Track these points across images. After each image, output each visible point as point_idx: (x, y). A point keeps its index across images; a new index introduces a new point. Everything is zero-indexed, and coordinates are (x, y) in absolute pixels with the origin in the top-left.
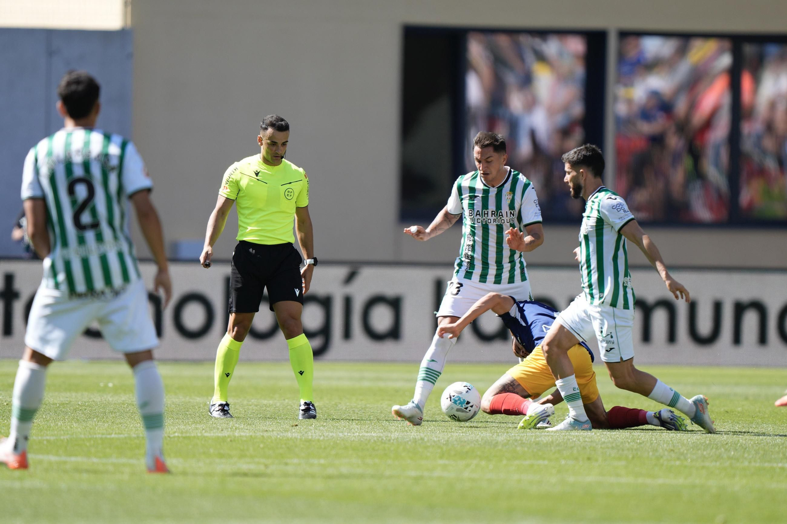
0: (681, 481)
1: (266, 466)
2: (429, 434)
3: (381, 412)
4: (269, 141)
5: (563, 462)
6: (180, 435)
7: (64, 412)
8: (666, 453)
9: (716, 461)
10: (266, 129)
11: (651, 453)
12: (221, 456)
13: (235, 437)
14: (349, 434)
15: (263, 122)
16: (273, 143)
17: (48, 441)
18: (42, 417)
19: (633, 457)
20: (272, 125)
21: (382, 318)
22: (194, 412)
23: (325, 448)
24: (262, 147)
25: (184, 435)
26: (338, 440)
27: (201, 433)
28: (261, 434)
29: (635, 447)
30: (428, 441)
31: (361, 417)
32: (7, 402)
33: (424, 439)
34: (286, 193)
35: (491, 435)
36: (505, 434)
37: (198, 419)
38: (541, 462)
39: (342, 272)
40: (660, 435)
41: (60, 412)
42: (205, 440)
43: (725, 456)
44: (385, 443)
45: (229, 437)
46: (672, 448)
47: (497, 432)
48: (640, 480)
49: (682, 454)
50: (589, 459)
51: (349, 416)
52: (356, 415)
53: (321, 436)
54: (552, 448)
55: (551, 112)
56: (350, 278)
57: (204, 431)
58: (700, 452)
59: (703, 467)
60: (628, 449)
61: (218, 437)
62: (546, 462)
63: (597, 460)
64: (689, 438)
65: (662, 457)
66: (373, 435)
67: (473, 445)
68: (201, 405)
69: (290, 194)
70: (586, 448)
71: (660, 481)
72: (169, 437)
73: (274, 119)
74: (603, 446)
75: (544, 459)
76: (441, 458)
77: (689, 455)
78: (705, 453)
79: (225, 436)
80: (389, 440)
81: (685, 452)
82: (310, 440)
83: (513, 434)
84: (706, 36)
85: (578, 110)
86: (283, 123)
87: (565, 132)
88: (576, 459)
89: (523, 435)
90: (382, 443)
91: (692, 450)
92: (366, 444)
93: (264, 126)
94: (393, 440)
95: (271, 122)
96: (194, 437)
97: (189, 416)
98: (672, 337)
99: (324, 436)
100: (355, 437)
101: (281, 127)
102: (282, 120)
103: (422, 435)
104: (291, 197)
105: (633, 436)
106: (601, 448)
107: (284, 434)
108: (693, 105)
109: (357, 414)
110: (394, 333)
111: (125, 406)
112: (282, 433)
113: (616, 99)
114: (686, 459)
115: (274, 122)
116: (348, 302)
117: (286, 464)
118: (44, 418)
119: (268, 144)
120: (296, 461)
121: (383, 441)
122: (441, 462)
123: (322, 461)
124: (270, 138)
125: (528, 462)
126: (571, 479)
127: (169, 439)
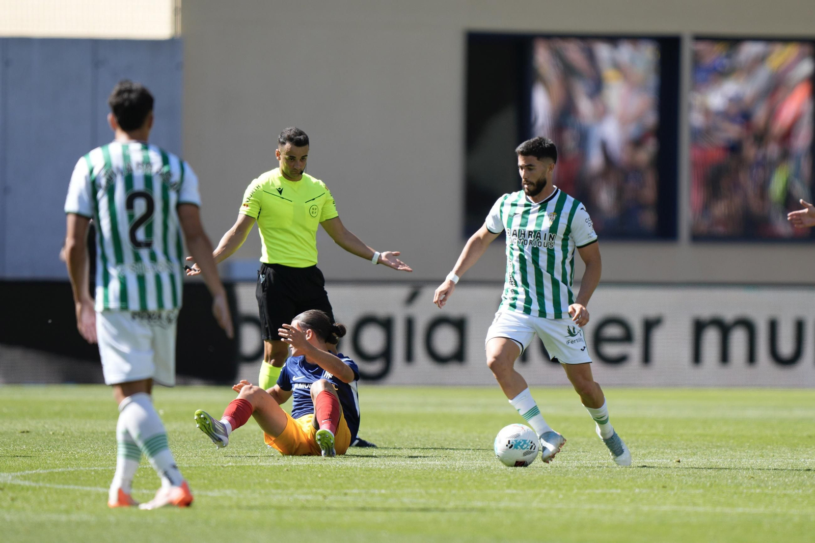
0: (761, 509)
1: (325, 497)
2: (495, 462)
3: (445, 440)
4: (287, 156)
5: (637, 490)
6: (234, 465)
7: (112, 441)
8: (746, 481)
9: (798, 489)
10: (284, 143)
11: (730, 481)
12: (277, 486)
13: (292, 466)
14: (411, 463)
15: (281, 136)
16: (291, 158)
17: (96, 472)
18: (90, 447)
19: (711, 485)
20: (290, 139)
21: (445, 341)
22: (248, 441)
23: (386, 477)
24: (280, 161)
25: (238, 464)
26: (400, 469)
27: (256, 462)
28: (320, 463)
29: (713, 474)
30: (495, 469)
31: (425, 445)
32: (53, 431)
33: (490, 468)
34: (311, 211)
35: (561, 462)
36: (576, 461)
37: (253, 448)
38: (613, 491)
39: (403, 292)
40: (740, 462)
41: (109, 441)
42: (261, 470)
43: (808, 483)
44: (449, 472)
45: (285, 466)
46: (752, 476)
47: (567, 460)
48: (719, 509)
49: (763, 481)
50: (664, 487)
51: (411, 443)
52: (418, 442)
53: (382, 465)
54: (626, 476)
55: (623, 122)
56: (412, 298)
57: (259, 461)
58: (781, 479)
59: (785, 495)
60: (706, 477)
61: (274, 467)
62: (619, 491)
63: (672, 489)
64: (770, 464)
65: (741, 485)
66: (437, 463)
67: (542, 473)
68: (257, 433)
69: (314, 211)
70: (661, 476)
71: (740, 510)
72: (223, 467)
73: (292, 132)
74: (679, 474)
75: (617, 487)
76: (509, 487)
77: (770, 483)
78: (787, 480)
79: (282, 465)
80: (454, 469)
81: (766, 479)
82: (371, 469)
83: (584, 462)
84: (785, 40)
85: (651, 119)
86: (302, 137)
87: (637, 143)
88: (651, 487)
89: (595, 462)
90: (446, 471)
91: (772, 477)
92: (430, 473)
93: (281, 140)
94: (458, 469)
95: (289, 136)
96: (250, 466)
97: (243, 444)
98: (752, 358)
99: (385, 464)
100: (418, 465)
101: (300, 141)
102: (301, 133)
103: (489, 463)
104: (316, 214)
105: (711, 462)
106: (677, 475)
107: (343, 463)
108: (773, 114)
109: (420, 441)
110: (459, 356)
111: (177, 434)
112: (342, 462)
113: (690, 107)
114: (767, 487)
115: (293, 137)
116: (410, 324)
117: (346, 494)
118: (91, 448)
119: (286, 158)
120: (355, 491)
121: (448, 470)
122: (509, 491)
123: (383, 491)
124: (287, 153)
125: (600, 491)
126: (646, 509)
127: (222, 468)
